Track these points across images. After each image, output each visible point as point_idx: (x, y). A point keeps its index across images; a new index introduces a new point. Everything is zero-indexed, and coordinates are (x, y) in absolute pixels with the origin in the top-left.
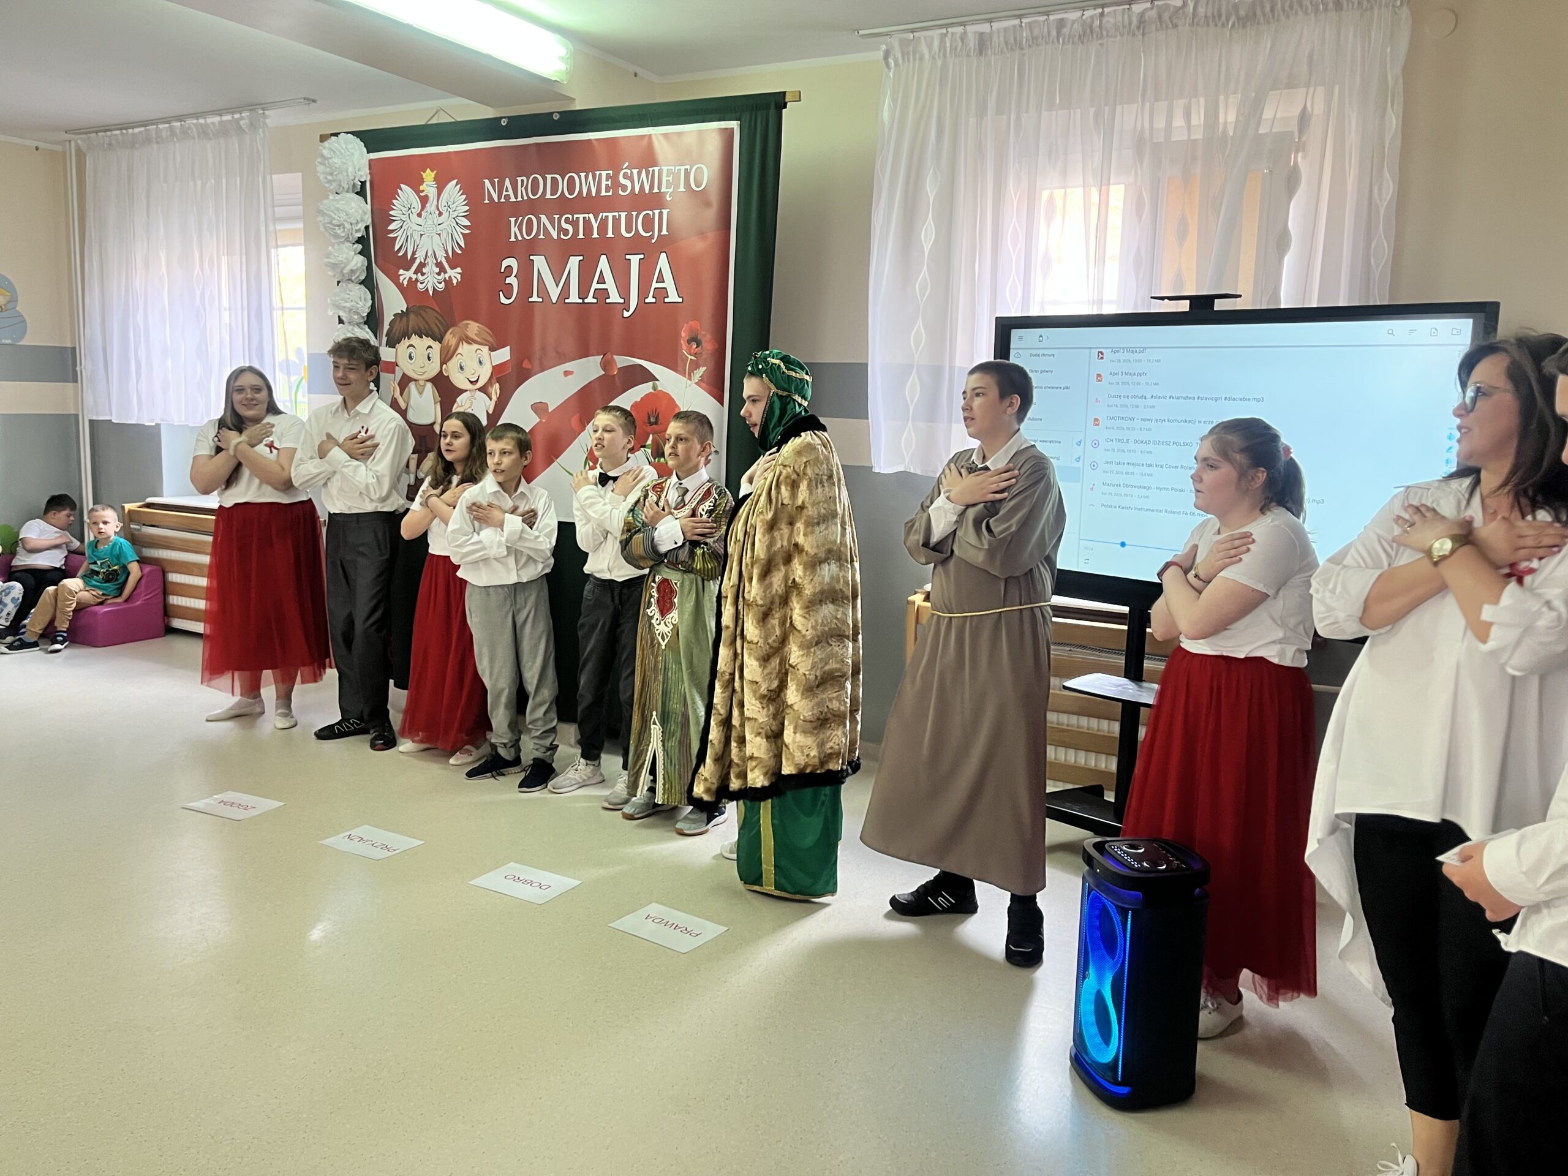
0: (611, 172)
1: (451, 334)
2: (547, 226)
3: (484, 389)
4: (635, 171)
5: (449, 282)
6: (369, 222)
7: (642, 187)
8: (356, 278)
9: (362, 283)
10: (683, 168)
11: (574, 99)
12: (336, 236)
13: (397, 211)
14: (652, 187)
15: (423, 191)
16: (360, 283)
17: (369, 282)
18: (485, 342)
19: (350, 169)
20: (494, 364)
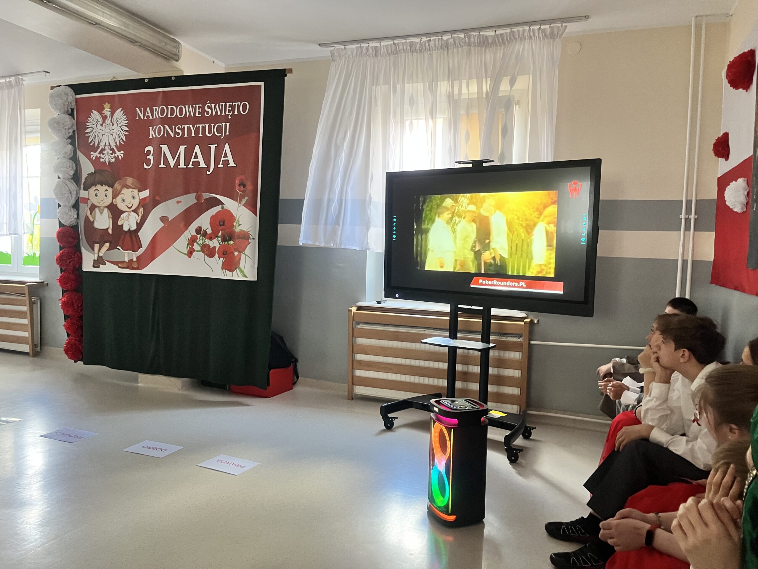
0: (201, 105)
1: (118, 183)
2: (168, 131)
3: (135, 211)
4: (213, 105)
5: (117, 158)
6: (75, 129)
7: (216, 112)
8: (68, 156)
9: (71, 159)
10: (236, 104)
11: (183, 70)
13: (90, 123)
14: (221, 112)
15: (104, 114)
17: (74, 159)
18: (136, 188)
20: (141, 198)
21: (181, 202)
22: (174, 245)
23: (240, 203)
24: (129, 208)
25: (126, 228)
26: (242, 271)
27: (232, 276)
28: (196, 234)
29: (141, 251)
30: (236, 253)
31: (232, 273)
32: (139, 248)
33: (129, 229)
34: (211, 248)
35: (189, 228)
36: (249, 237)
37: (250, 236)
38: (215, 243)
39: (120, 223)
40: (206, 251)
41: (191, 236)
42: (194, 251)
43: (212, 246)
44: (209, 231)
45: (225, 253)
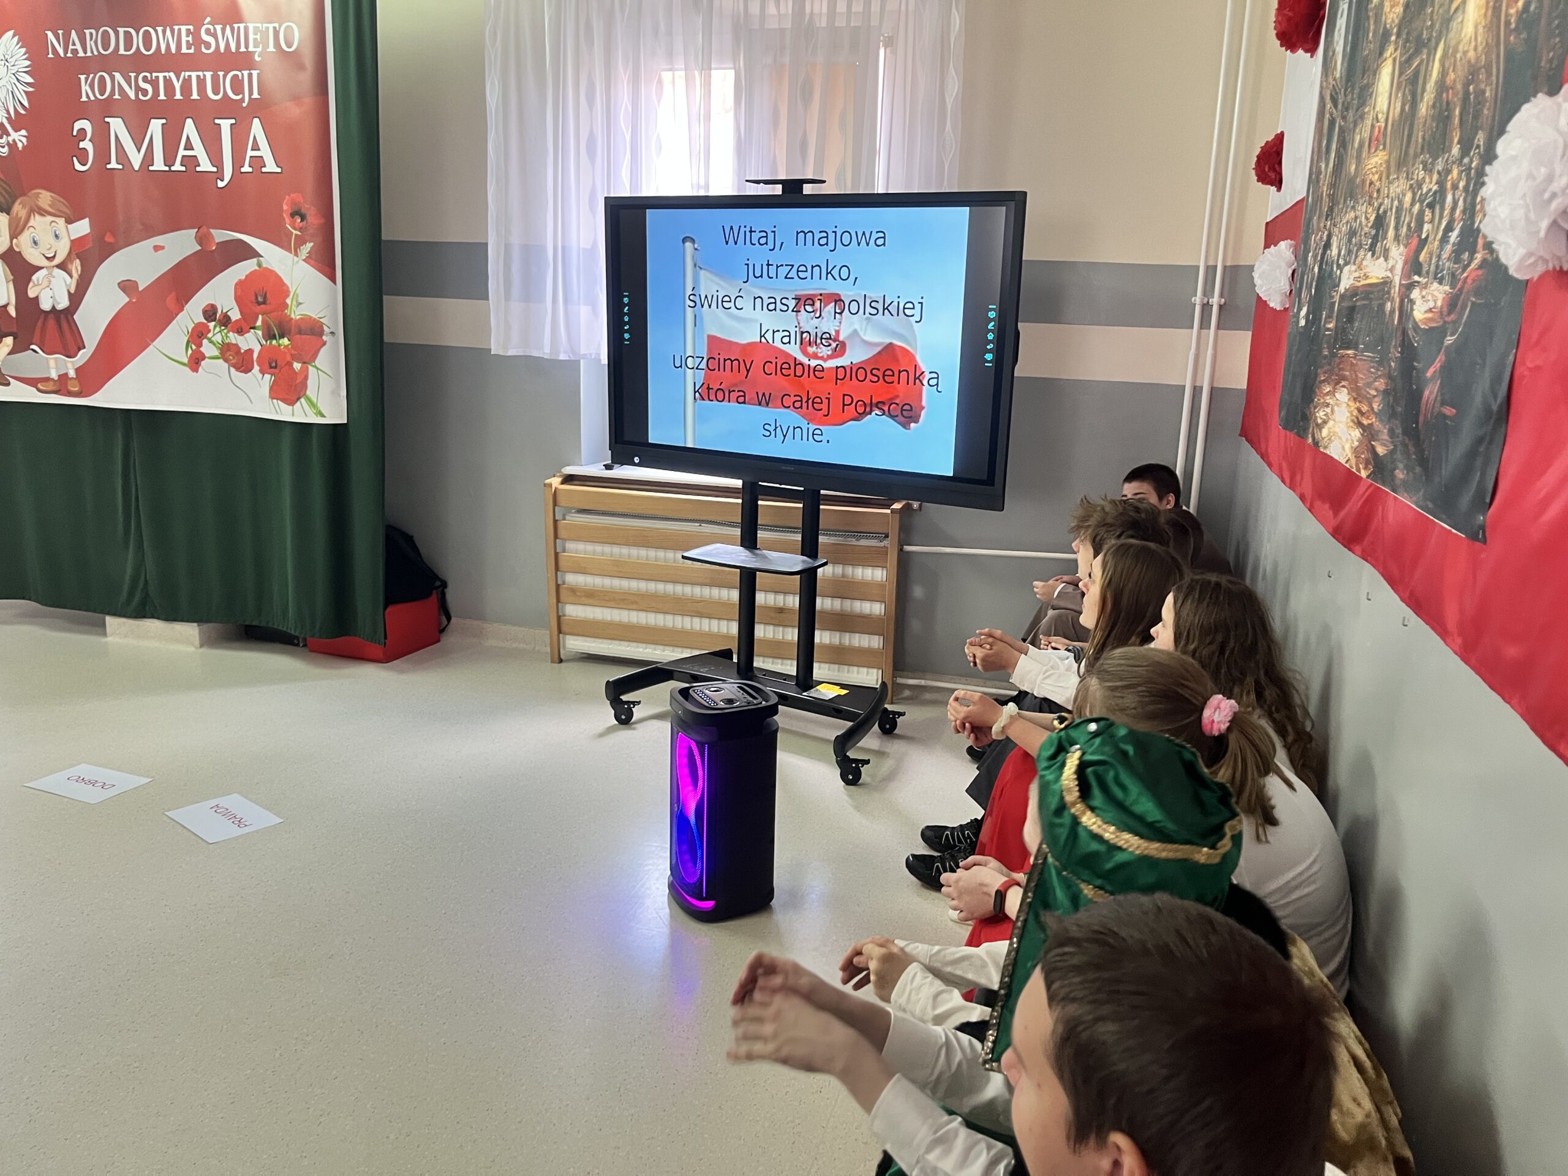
0: (191, 27)
1: (20, 204)
2: (123, 85)
3: (62, 266)
4: (219, 27)
7: (228, 45)
10: (271, 26)
14: (238, 46)
18: (60, 214)
20: (73, 238)
21: (162, 248)
22: (154, 343)
23: (296, 255)
24: (48, 258)
25: (46, 305)
26: (312, 404)
27: (293, 415)
28: (205, 321)
29: (83, 356)
30: (297, 366)
31: (291, 407)
32: (79, 349)
33: (54, 307)
34: (242, 351)
35: (187, 307)
36: (323, 331)
37: (325, 328)
38: (251, 342)
39: (31, 294)
40: (231, 358)
41: (193, 325)
42: (203, 357)
43: (244, 347)
44: (235, 315)
45: (274, 365)
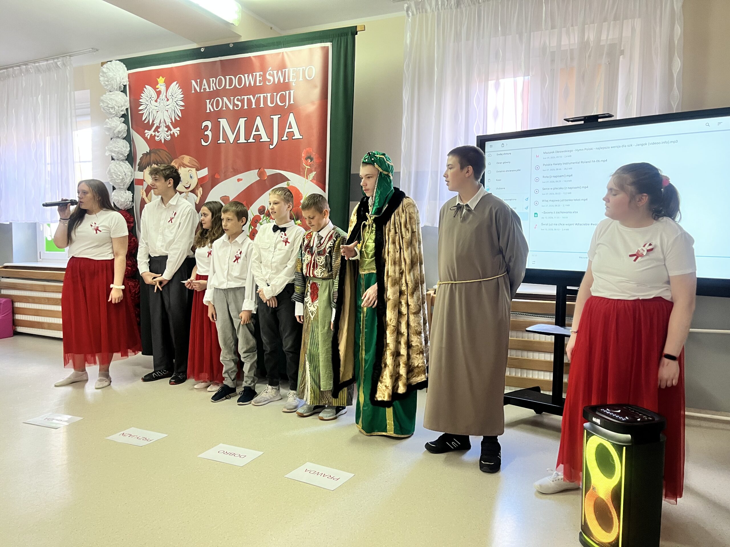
0: (262, 73)
1: (174, 163)
2: (226, 103)
3: (193, 191)
4: (275, 72)
5: (172, 135)
6: (128, 106)
7: (279, 80)
8: (121, 136)
9: (124, 139)
10: (301, 69)
11: (241, 36)
12: (111, 114)
13: (144, 99)
14: (284, 79)
15: (158, 88)
16: (123, 139)
17: (128, 138)
18: (194, 166)
19: (118, 79)
20: (199, 177)
21: (241, 180)
24: (186, 188)
28: (259, 215)
35: (252, 208)
